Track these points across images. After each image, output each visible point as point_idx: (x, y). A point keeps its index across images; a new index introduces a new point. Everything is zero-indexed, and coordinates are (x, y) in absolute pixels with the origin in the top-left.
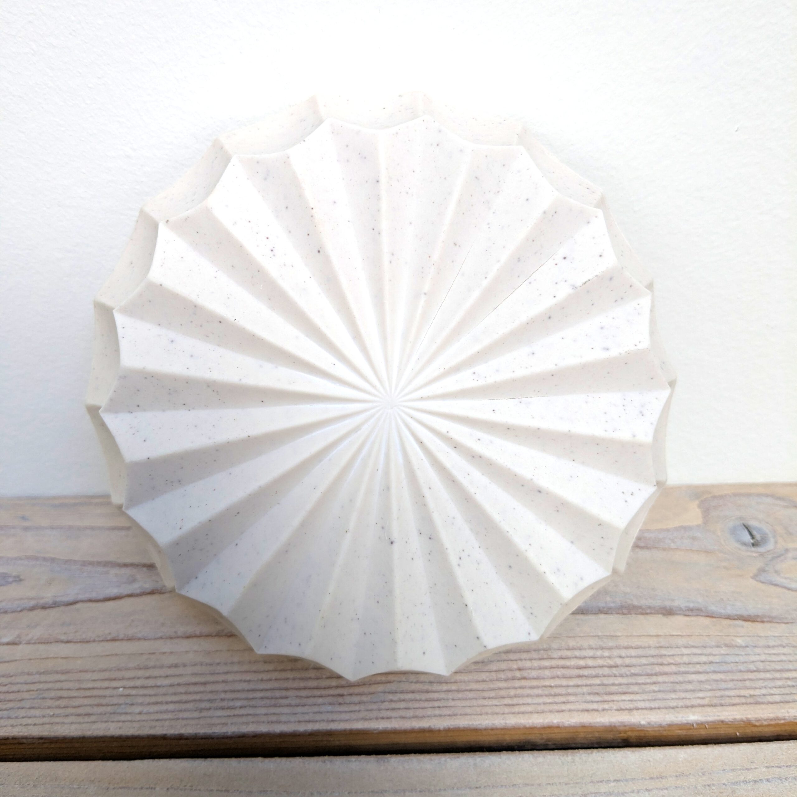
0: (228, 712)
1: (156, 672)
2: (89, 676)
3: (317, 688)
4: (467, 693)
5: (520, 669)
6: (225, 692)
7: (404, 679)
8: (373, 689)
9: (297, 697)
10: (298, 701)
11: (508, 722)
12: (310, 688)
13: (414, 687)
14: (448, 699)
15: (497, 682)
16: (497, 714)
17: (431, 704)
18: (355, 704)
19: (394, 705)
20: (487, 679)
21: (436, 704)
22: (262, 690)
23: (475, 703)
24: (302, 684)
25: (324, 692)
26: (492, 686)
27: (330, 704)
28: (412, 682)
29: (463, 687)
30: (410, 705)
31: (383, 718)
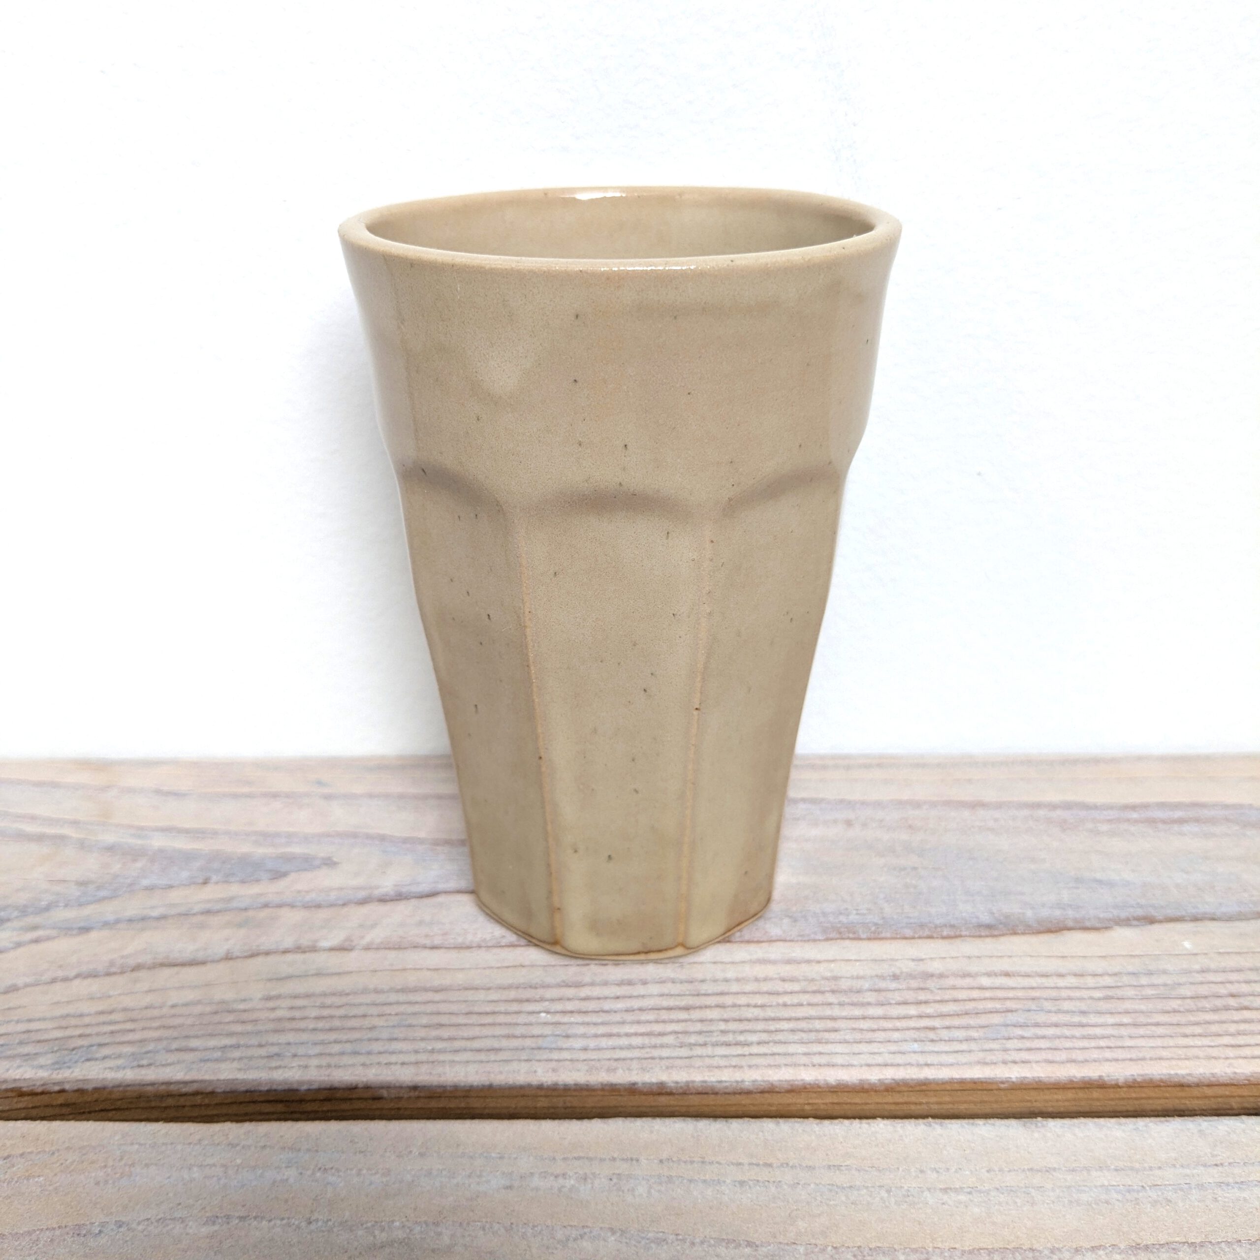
2: (481, 995)
9: (854, 1029)
22: (789, 1019)
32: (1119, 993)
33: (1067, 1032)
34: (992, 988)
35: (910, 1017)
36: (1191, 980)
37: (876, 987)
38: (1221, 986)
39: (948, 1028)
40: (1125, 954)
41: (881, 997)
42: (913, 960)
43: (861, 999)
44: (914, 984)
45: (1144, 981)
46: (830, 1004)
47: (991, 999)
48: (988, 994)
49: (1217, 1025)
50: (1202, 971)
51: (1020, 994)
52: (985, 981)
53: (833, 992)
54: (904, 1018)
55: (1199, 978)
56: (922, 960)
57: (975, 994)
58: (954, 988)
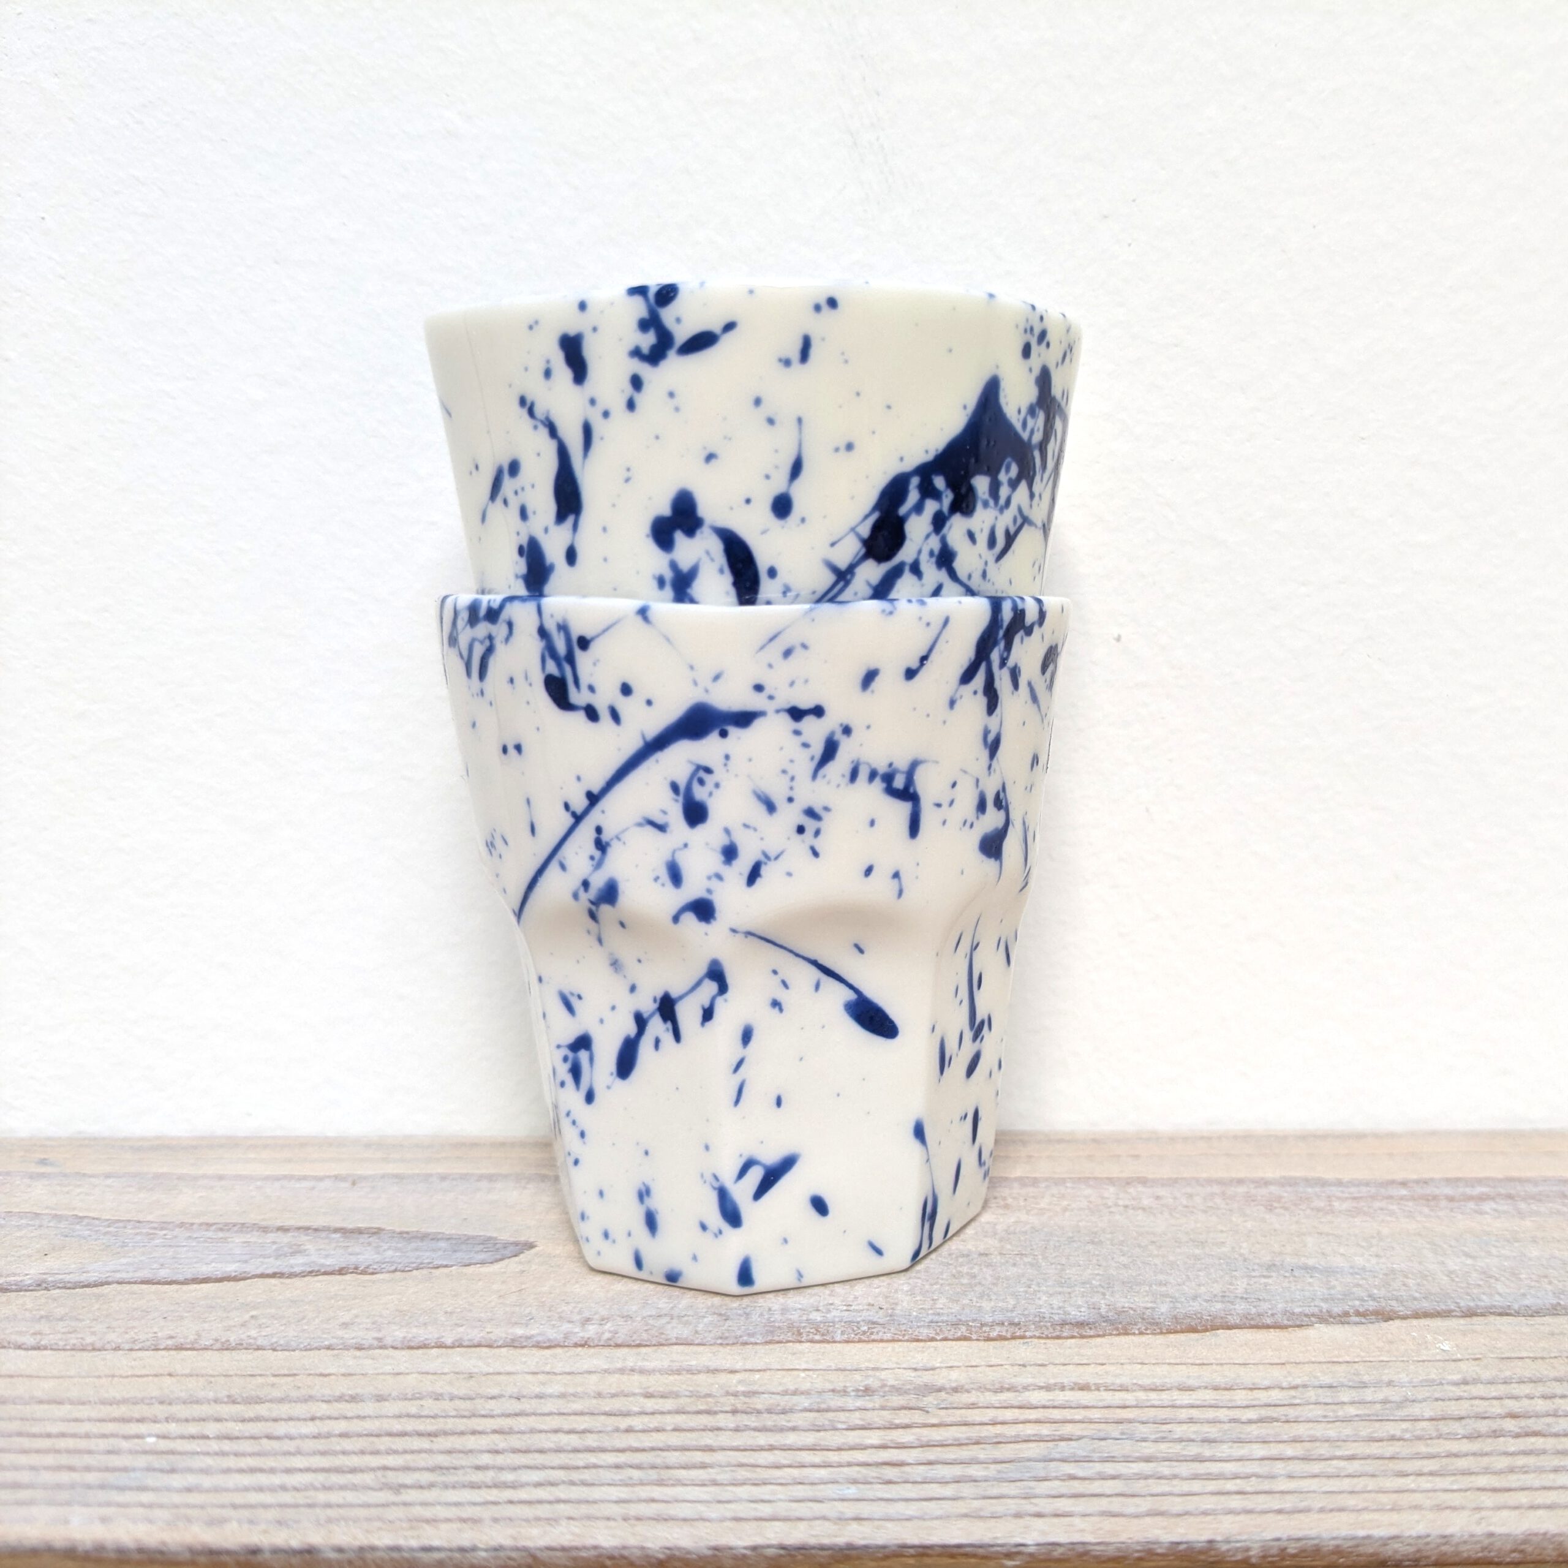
0: (493, 1495)
1: (284, 1410)
3: (812, 1449)
4: (1342, 1464)
5: (1513, 1416)
6: (497, 1452)
7: (1116, 1434)
8: (1006, 1451)
10: (743, 1474)
11: (1499, 1530)
12: (790, 1449)
13: (1148, 1449)
14: (1272, 1477)
15: (1441, 1441)
16: (1454, 1508)
17: (1212, 1486)
18: (944, 1482)
19: (1077, 1487)
20: (1407, 1436)
21: (1230, 1486)
23: (1371, 1484)
24: (762, 1439)
25: (833, 1457)
26: (1422, 1448)
27: (855, 1482)
28: (1144, 1440)
29: (1324, 1450)
30: (1139, 1486)
31: (1039, 1515)
32: (1292, 1413)
33: (1165, 1469)
34: (1044, 1407)
35: (865, 1448)
36: (1437, 1395)
37: (823, 1406)
38: (1495, 1402)
39: (930, 1463)
40: (1322, 1359)
41: (822, 1419)
42: (915, 1369)
43: (784, 1423)
44: (897, 1400)
45: (1345, 1396)
46: (719, 1429)
47: (1038, 1422)
48: (1033, 1415)
49: (1471, 1458)
50: (1465, 1382)
51: (1095, 1414)
52: (1037, 1397)
53: (734, 1412)
54: (852, 1448)
55: (1457, 1391)
56: (933, 1369)
57: (1009, 1415)
58: (973, 1406)
